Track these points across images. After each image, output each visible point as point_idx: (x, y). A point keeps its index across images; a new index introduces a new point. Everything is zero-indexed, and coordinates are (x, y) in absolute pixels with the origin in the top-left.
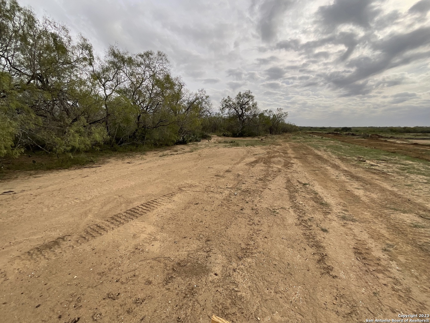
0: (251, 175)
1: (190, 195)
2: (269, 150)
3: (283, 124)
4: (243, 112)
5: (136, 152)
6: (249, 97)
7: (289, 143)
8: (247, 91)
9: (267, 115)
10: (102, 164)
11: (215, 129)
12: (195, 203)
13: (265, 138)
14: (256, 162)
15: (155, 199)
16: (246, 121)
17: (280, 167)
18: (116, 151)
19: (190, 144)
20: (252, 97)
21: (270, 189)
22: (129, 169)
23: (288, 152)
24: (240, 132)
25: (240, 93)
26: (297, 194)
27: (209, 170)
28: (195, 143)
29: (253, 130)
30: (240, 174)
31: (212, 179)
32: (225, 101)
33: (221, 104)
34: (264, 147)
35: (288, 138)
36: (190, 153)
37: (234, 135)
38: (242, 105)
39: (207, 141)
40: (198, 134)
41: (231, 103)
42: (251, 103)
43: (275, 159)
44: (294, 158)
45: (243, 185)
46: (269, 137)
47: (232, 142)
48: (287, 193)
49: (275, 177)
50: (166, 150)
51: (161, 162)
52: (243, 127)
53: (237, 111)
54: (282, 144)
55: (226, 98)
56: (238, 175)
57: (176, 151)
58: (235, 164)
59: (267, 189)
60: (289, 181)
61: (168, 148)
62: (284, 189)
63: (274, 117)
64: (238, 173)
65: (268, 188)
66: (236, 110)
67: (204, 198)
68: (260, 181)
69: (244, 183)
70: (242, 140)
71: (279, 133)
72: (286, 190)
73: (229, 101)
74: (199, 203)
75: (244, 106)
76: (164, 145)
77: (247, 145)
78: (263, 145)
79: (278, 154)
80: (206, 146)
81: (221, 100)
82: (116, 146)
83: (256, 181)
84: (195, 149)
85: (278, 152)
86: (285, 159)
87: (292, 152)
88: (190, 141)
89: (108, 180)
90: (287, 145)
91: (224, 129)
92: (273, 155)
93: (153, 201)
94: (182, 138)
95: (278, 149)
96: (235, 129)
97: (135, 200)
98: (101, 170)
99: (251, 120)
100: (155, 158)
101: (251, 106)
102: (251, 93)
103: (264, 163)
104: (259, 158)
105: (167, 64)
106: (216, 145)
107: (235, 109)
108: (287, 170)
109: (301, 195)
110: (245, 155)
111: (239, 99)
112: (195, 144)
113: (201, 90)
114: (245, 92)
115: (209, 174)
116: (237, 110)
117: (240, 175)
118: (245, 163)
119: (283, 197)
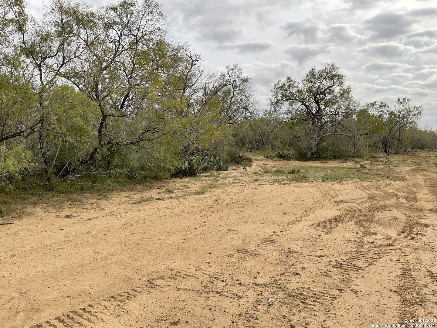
0: (319, 253)
1: (166, 300)
2: (374, 191)
3: (414, 130)
4: (319, 108)
5: (91, 193)
6: (332, 78)
7: (425, 175)
8: (328, 65)
9: (376, 114)
10: (16, 218)
11: (263, 144)
12: (172, 320)
13: (371, 163)
14: (339, 219)
15: (89, 306)
16: (329, 127)
17: (392, 233)
18: (53, 190)
19: (203, 177)
20: (340, 77)
21: (356, 293)
22: (64, 231)
23: (419, 196)
24: (315, 149)
25: (313, 69)
26: (420, 310)
27: (228, 237)
28: (215, 173)
29: (344, 145)
30: (295, 248)
31: (227, 260)
32: (282, 87)
33: (272, 93)
34: (365, 184)
35: (424, 163)
36: (197, 197)
37: (302, 157)
38: (318, 94)
39: (241, 169)
40: (223, 155)
41: (294, 91)
42: (337, 89)
43: (384, 215)
44: (431, 211)
45: (294, 279)
46: (380, 159)
47: (293, 172)
48: (396, 305)
49: (376, 260)
50: (151, 188)
51: (132, 215)
52: (322, 140)
53: (307, 107)
54: (407, 177)
55: (283, 80)
56: (290, 252)
57: (171, 192)
58: (288, 224)
59: (349, 291)
60: (406, 272)
61: (156, 183)
62: (391, 294)
63: (391, 117)
64: (290, 246)
65: (353, 290)
66: (305, 105)
67: (196, 309)
68: (338, 270)
69: (297, 274)
70: (318, 167)
71: (405, 151)
72: (396, 297)
73: (290, 86)
74: (182, 320)
75: (322, 96)
76: (150, 178)
77: (325, 180)
78: (363, 179)
79: (394, 200)
80: (237, 180)
81: (273, 85)
82: (55, 180)
83: (327, 268)
84: (211, 187)
85: (396, 195)
86: (408, 213)
87: (427, 196)
88: (205, 170)
89: (14, 255)
90: (420, 179)
91: (281, 142)
92: (381, 203)
93: (84, 309)
94: (187, 163)
95: (397, 190)
96: (304, 144)
97: (48, 304)
98: (9, 231)
99: (339, 124)
100: (123, 206)
101: (338, 95)
102: (338, 68)
103: (357, 223)
104: (348, 211)
105: (162, 22)
106: (258, 177)
107: (302, 102)
108: (408, 243)
109: (431, 313)
110: (316, 203)
111: (311, 82)
112: (214, 176)
113: (231, 67)
114: (323, 68)
115: (225, 246)
116: (307, 104)
117: (293, 252)
118: (312, 223)
119: (385, 316)
